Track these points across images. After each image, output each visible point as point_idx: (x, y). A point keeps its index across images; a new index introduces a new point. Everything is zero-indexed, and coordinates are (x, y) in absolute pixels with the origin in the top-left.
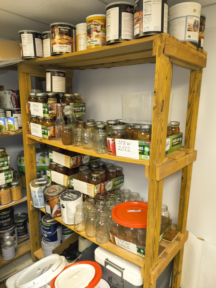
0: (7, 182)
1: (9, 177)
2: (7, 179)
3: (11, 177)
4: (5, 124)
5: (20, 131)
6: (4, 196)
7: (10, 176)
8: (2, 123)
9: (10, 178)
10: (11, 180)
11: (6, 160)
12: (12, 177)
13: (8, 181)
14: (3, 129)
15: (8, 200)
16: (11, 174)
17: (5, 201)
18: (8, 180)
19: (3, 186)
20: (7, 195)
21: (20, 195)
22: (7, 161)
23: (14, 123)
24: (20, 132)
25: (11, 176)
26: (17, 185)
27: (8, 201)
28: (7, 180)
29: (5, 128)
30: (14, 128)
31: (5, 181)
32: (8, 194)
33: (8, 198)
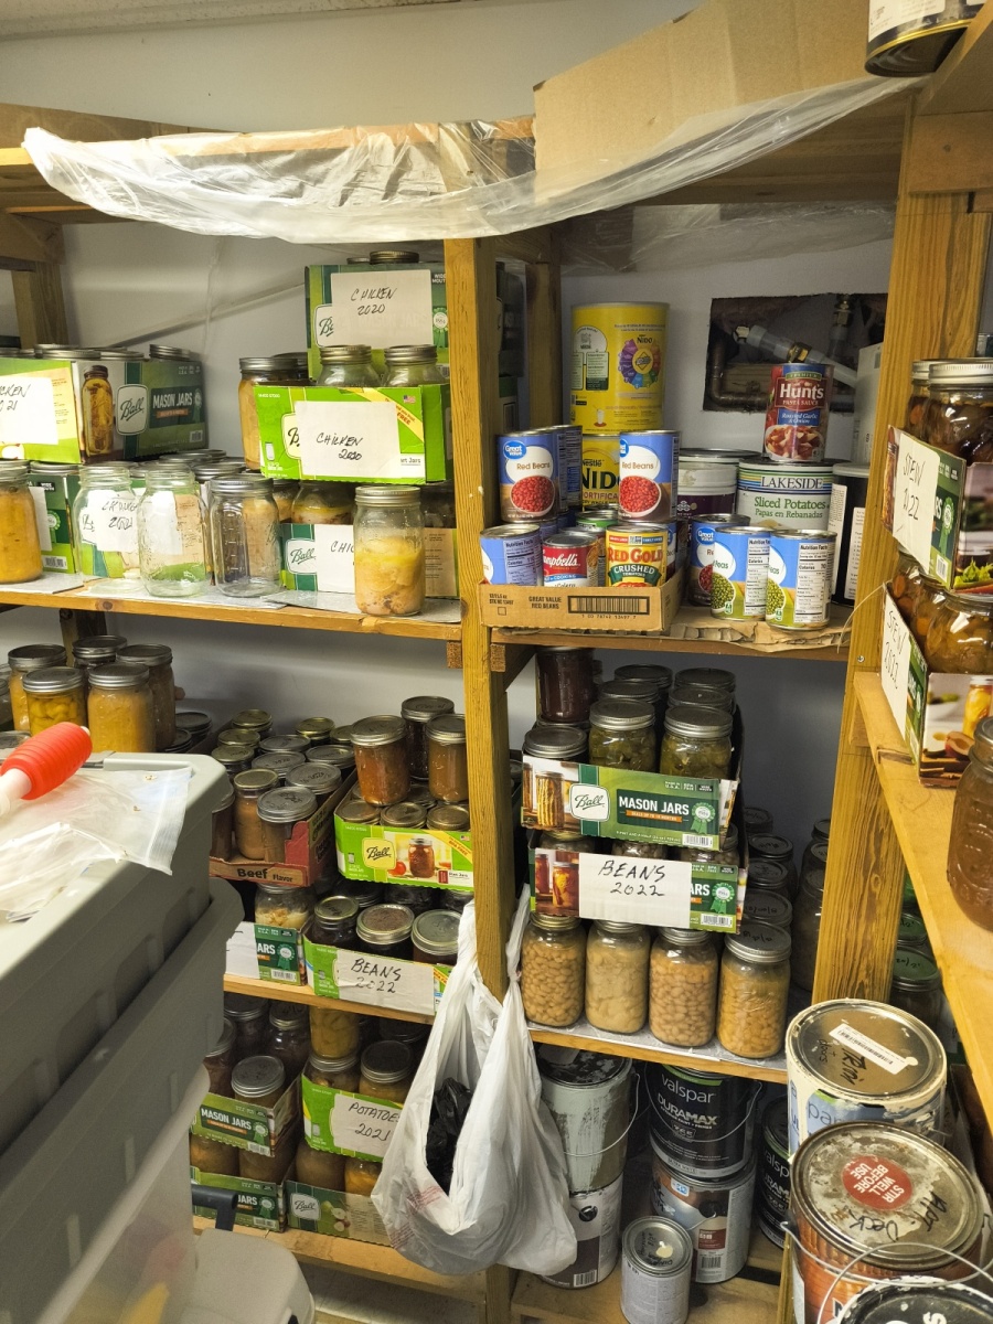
0: (703, 923)
1: (720, 901)
2: (704, 904)
3: (731, 907)
4: (741, 573)
5: (826, 637)
6: (668, 993)
7: (723, 893)
8: (726, 566)
9: (723, 909)
10: (729, 923)
11: (709, 797)
12: (741, 906)
13: (708, 921)
14: (723, 605)
15: (686, 1027)
16: (734, 885)
17: (667, 1022)
18: (712, 915)
19: (681, 939)
20: (683, 997)
21: (764, 1032)
22: (715, 804)
23: (790, 580)
24: (827, 643)
25: (735, 897)
26: (760, 968)
27: (681, 1031)
28: (703, 915)
29: (740, 603)
30: (789, 609)
31: (692, 916)
32: (688, 994)
33: (687, 1015)
